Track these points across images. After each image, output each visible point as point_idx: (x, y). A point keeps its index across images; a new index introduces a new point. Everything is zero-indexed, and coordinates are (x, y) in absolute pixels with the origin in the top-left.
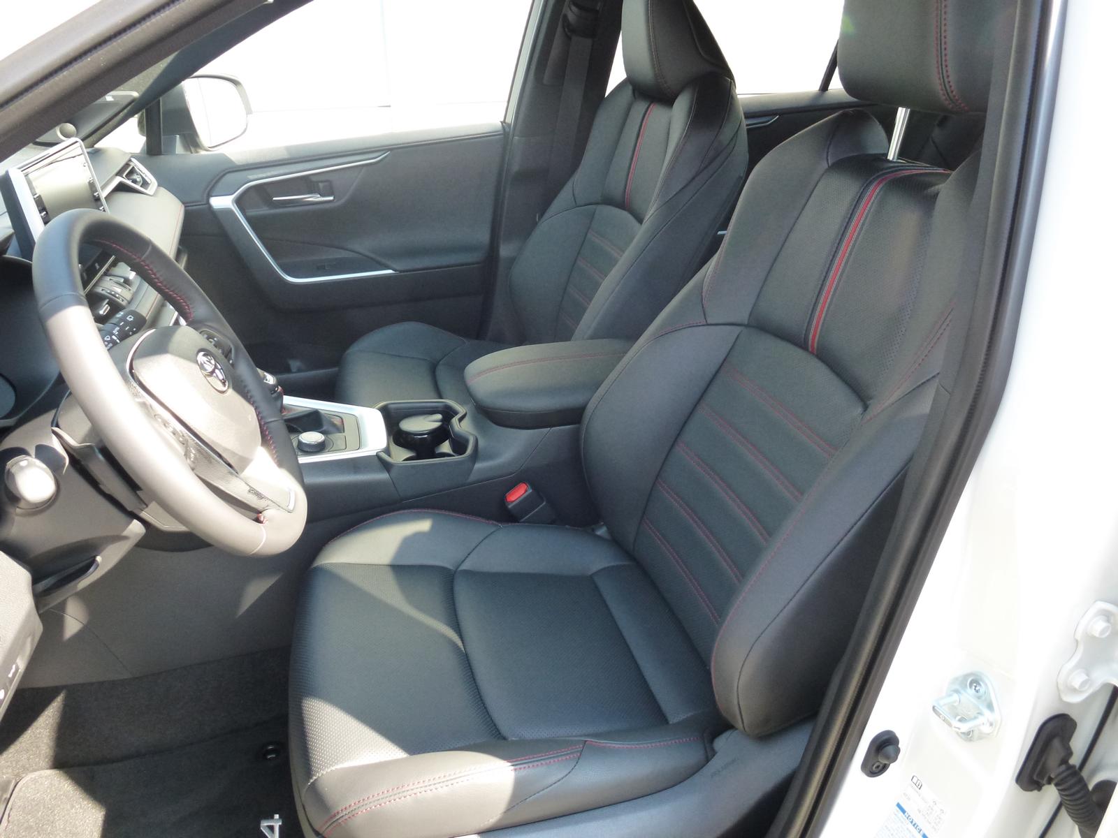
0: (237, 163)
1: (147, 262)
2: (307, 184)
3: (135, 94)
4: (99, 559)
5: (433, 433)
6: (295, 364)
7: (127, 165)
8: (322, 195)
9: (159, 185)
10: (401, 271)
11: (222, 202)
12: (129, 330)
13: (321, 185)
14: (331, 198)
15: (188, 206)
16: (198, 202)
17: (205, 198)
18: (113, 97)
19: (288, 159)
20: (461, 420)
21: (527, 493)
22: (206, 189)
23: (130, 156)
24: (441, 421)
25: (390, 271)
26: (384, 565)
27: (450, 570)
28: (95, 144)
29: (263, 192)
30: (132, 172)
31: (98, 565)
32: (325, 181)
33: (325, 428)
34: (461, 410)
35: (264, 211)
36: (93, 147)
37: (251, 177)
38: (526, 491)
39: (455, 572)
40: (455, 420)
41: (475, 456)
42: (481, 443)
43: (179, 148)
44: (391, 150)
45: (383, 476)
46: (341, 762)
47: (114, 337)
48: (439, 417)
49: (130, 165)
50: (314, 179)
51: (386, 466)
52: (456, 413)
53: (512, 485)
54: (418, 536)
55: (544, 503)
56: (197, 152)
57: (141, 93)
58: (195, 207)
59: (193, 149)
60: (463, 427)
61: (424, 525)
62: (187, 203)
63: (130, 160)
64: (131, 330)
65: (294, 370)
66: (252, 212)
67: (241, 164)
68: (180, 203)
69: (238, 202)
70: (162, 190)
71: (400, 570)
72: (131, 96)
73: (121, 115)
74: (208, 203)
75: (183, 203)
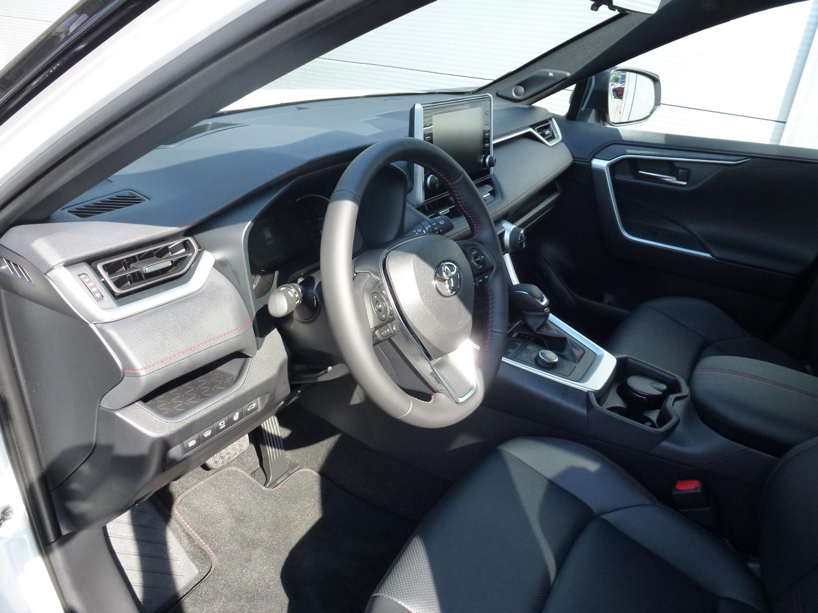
0: (624, 139)
1: (456, 187)
2: (670, 168)
3: (568, 74)
4: (330, 368)
5: (651, 397)
6: (608, 298)
7: (546, 121)
8: (678, 179)
9: (562, 141)
10: (718, 258)
11: (600, 164)
12: (437, 230)
13: (680, 171)
14: (685, 183)
15: (576, 161)
16: (584, 159)
17: (590, 158)
18: (554, 74)
19: (664, 145)
20: (677, 399)
21: (695, 491)
22: (592, 152)
23: (552, 115)
24: (664, 391)
25: (708, 255)
26: (545, 478)
27: (593, 512)
28: (533, 103)
29: (634, 164)
30: (548, 127)
31: (327, 372)
32: (685, 169)
33: (565, 353)
34: (685, 390)
35: (630, 179)
36: (531, 105)
37: (628, 151)
38: (696, 489)
39: (597, 516)
40: (672, 397)
41: (667, 435)
42: (679, 428)
43: (592, 118)
44: (752, 157)
45: (583, 411)
46: (398, 598)
47: (424, 231)
48: (664, 387)
49: (548, 122)
50: (677, 165)
51: (589, 406)
52: (680, 391)
53: (688, 476)
54: (584, 471)
55: (708, 508)
56: (604, 125)
57: (572, 74)
58: (581, 163)
59: (601, 122)
60: (676, 407)
61: (592, 466)
62: (575, 158)
63: (551, 119)
64: (438, 230)
65: (606, 301)
66: (619, 177)
67: (627, 140)
68: (571, 157)
69: (612, 167)
70: (563, 145)
71: (554, 488)
72: (565, 75)
73: (555, 86)
74: (590, 162)
75: (573, 157)
